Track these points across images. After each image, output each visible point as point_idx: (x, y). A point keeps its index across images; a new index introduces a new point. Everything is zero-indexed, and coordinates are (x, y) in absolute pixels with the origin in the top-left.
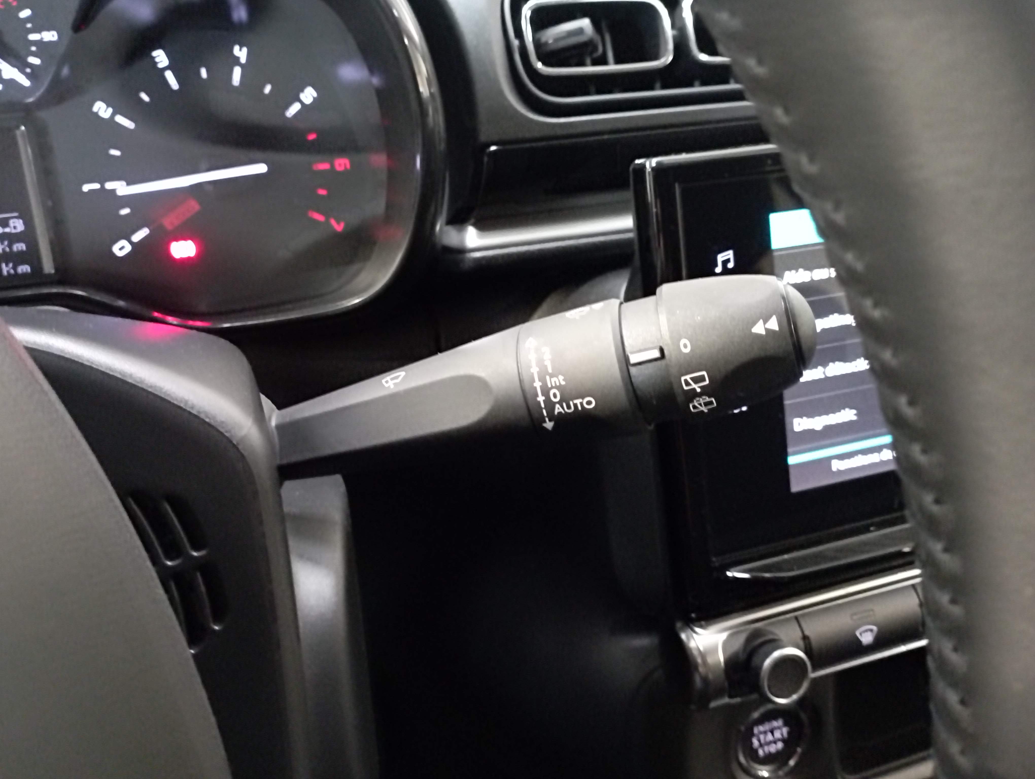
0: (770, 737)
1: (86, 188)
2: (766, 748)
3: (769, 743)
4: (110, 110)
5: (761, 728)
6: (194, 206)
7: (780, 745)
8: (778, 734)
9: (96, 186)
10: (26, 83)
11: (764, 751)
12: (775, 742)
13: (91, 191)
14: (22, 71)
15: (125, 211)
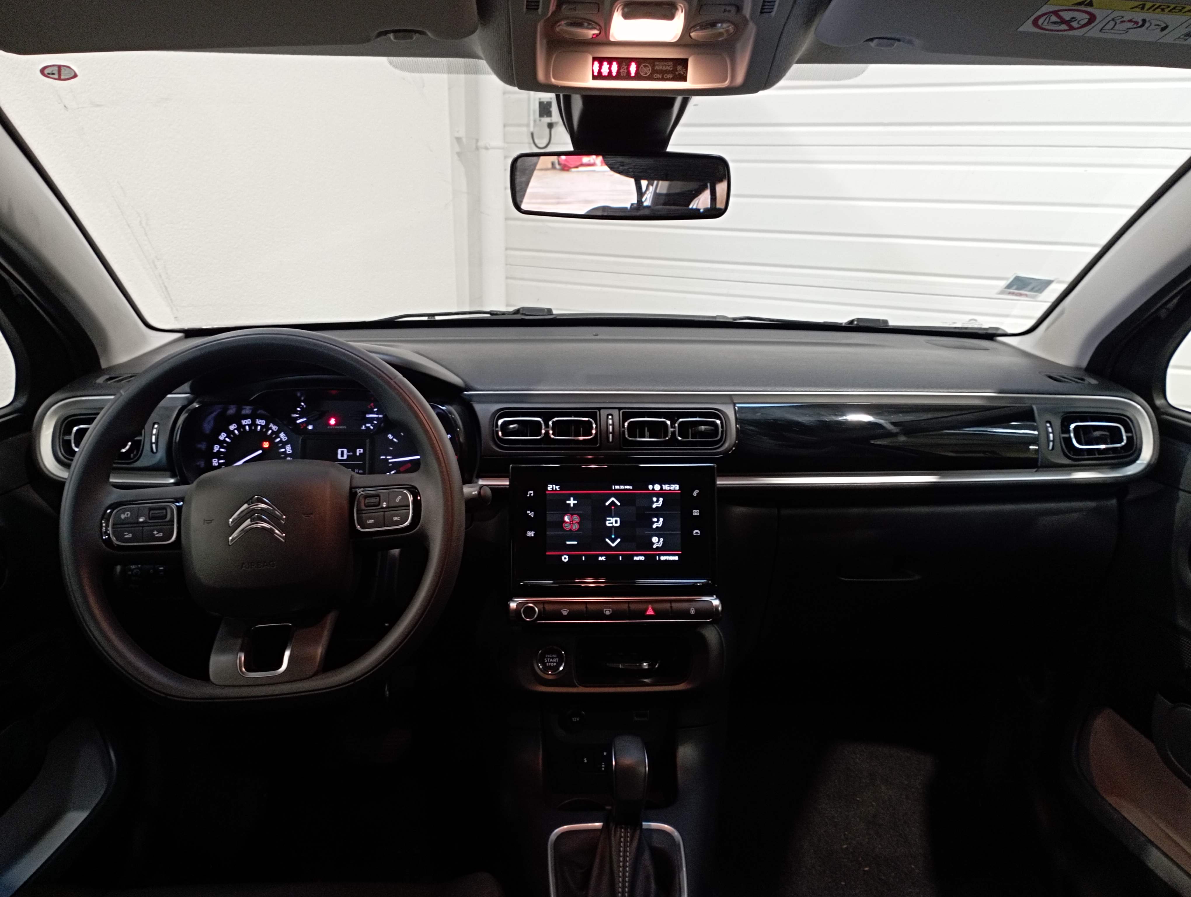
0: (551, 660)
1: (382, 457)
2: (550, 664)
3: (551, 662)
4: (392, 437)
5: (549, 656)
6: (409, 465)
7: (555, 664)
8: (555, 660)
9: (384, 457)
10: (372, 428)
11: (549, 664)
12: (554, 662)
13: (383, 458)
14: (372, 425)
15: (390, 465)
